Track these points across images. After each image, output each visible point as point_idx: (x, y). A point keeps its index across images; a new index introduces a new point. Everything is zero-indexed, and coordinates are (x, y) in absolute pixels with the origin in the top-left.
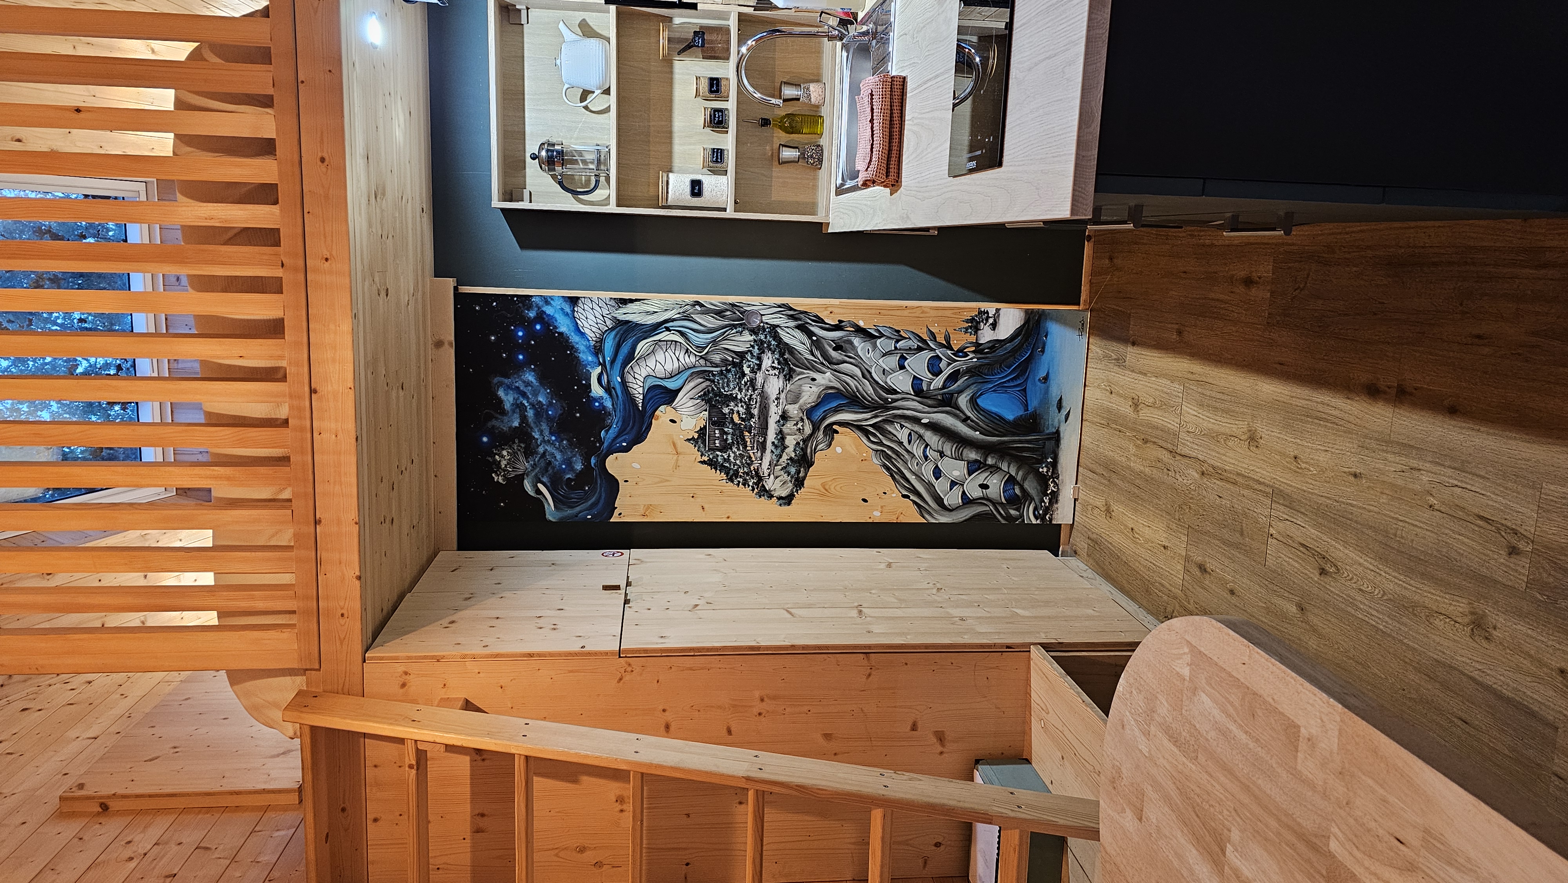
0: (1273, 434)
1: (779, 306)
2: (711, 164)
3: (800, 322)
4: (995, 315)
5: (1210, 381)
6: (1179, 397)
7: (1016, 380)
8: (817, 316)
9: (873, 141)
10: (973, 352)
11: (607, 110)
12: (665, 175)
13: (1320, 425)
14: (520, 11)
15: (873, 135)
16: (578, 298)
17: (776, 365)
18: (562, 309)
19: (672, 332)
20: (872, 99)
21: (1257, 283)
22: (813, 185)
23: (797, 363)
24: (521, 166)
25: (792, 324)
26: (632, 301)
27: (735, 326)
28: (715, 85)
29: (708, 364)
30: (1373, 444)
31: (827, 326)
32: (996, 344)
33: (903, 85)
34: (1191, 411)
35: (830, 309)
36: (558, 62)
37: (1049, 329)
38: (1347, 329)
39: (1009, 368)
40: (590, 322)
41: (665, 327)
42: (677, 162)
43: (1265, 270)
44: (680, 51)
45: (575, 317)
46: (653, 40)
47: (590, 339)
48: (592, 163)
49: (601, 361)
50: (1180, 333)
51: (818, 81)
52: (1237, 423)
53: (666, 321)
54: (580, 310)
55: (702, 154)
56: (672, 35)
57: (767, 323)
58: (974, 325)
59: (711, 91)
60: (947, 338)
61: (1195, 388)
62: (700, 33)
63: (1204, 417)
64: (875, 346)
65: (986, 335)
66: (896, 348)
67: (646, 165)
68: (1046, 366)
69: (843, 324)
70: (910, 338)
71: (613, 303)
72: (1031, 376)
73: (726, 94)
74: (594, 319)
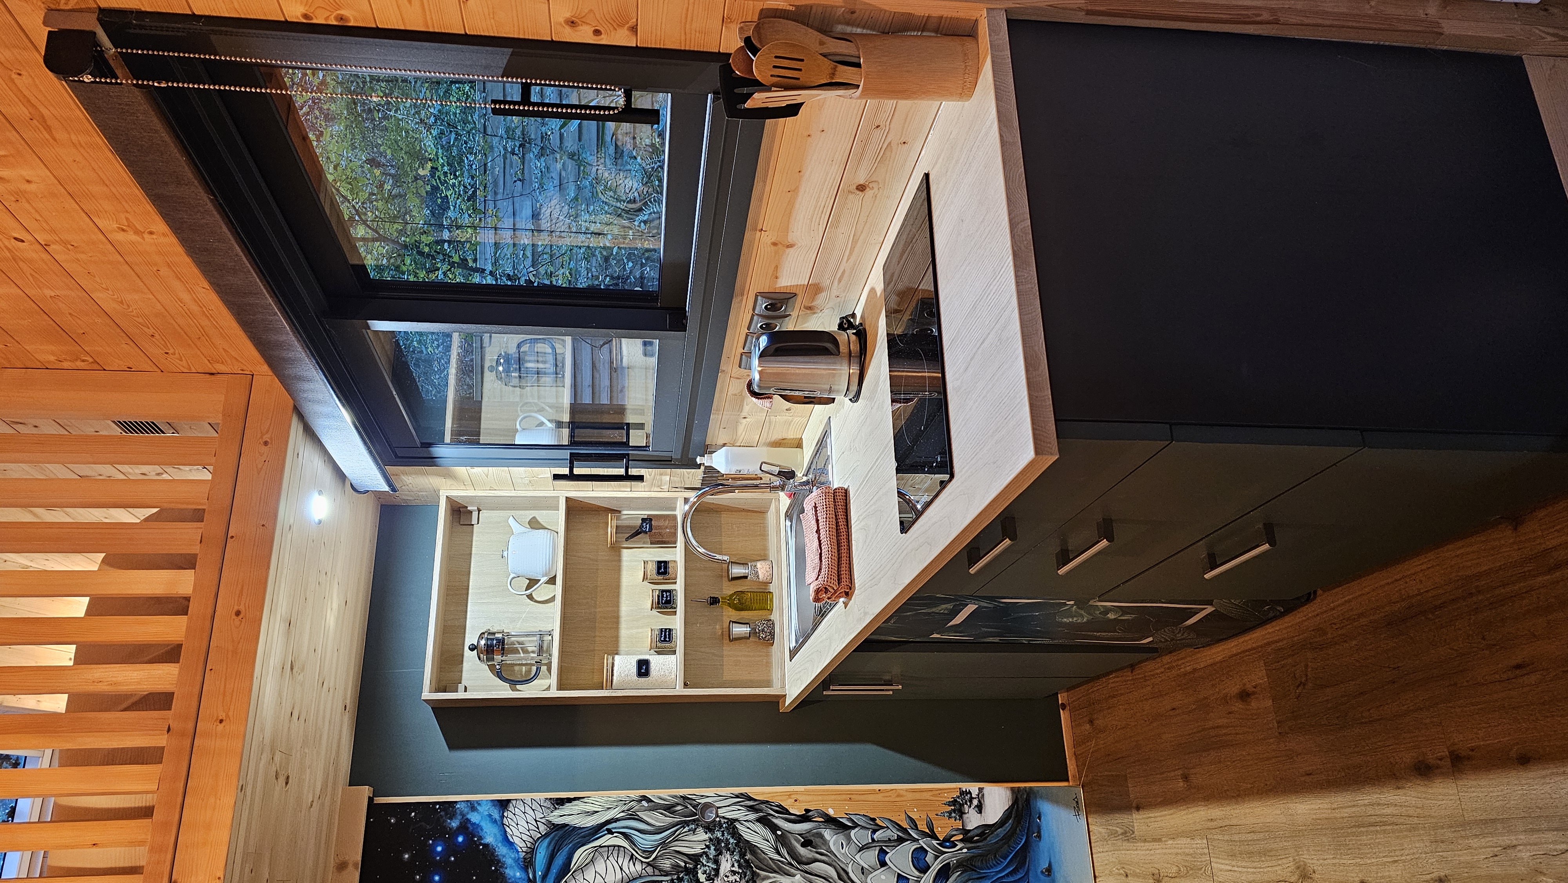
0: (1326, 862)
1: (737, 797)
2: (659, 644)
3: (761, 814)
4: (978, 795)
5: (1234, 822)
6: (1205, 854)
7: (1015, 873)
8: (780, 806)
9: (821, 551)
10: (961, 840)
11: (553, 599)
12: (610, 658)
13: (1377, 831)
14: (471, 512)
15: (820, 544)
16: (508, 801)
17: (736, 869)
18: (490, 816)
19: (615, 834)
20: (816, 511)
21: (1254, 693)
22: (767, 662)
23: (761, 865)
24: (459, 659)
25: (753, 816)
26: (569, 800)
27: (687, 823)
28: (663, 568)
29: (657, 872)
30: (1449, 834)
31: (793, 817)
32: (985, 830)
33: (846, 496)
34: (1223, 867)
35: (794, 797)
36: (505, 554)
37: (1041, 810)
38: (1369, 710)
39: (1005, 859)
40: (521, 829)
41: (607, 829)
42: (623, 646)
43: (1258, 677)
44: (628, 538)
45: (503, 824)
46: (602, 532)
47: (520, 850)
48: (533, 652)
49: (531, 876)
50: (1186, 778)
51: (764, 558)
52: (1280, 862)
53: (608, 822)
54: (511, 815)
55: (650, 634)
56: (620, 523)
57: (724, 817)
58: (957, 808)
59: (659, 573)
60: (930, 826)
61: (1220, 837)
62: (647, 520)
63: (1240, 869)
64: (849, 839)
65: (973, 820)
66: (873, 840)
67: (592, 651)
68: (1046, 854)
69: (810, 814)
70: (887, 827)
71: (548, 804)
72: (1032, 868)
73: (674, 576)
74: (526, 825)
